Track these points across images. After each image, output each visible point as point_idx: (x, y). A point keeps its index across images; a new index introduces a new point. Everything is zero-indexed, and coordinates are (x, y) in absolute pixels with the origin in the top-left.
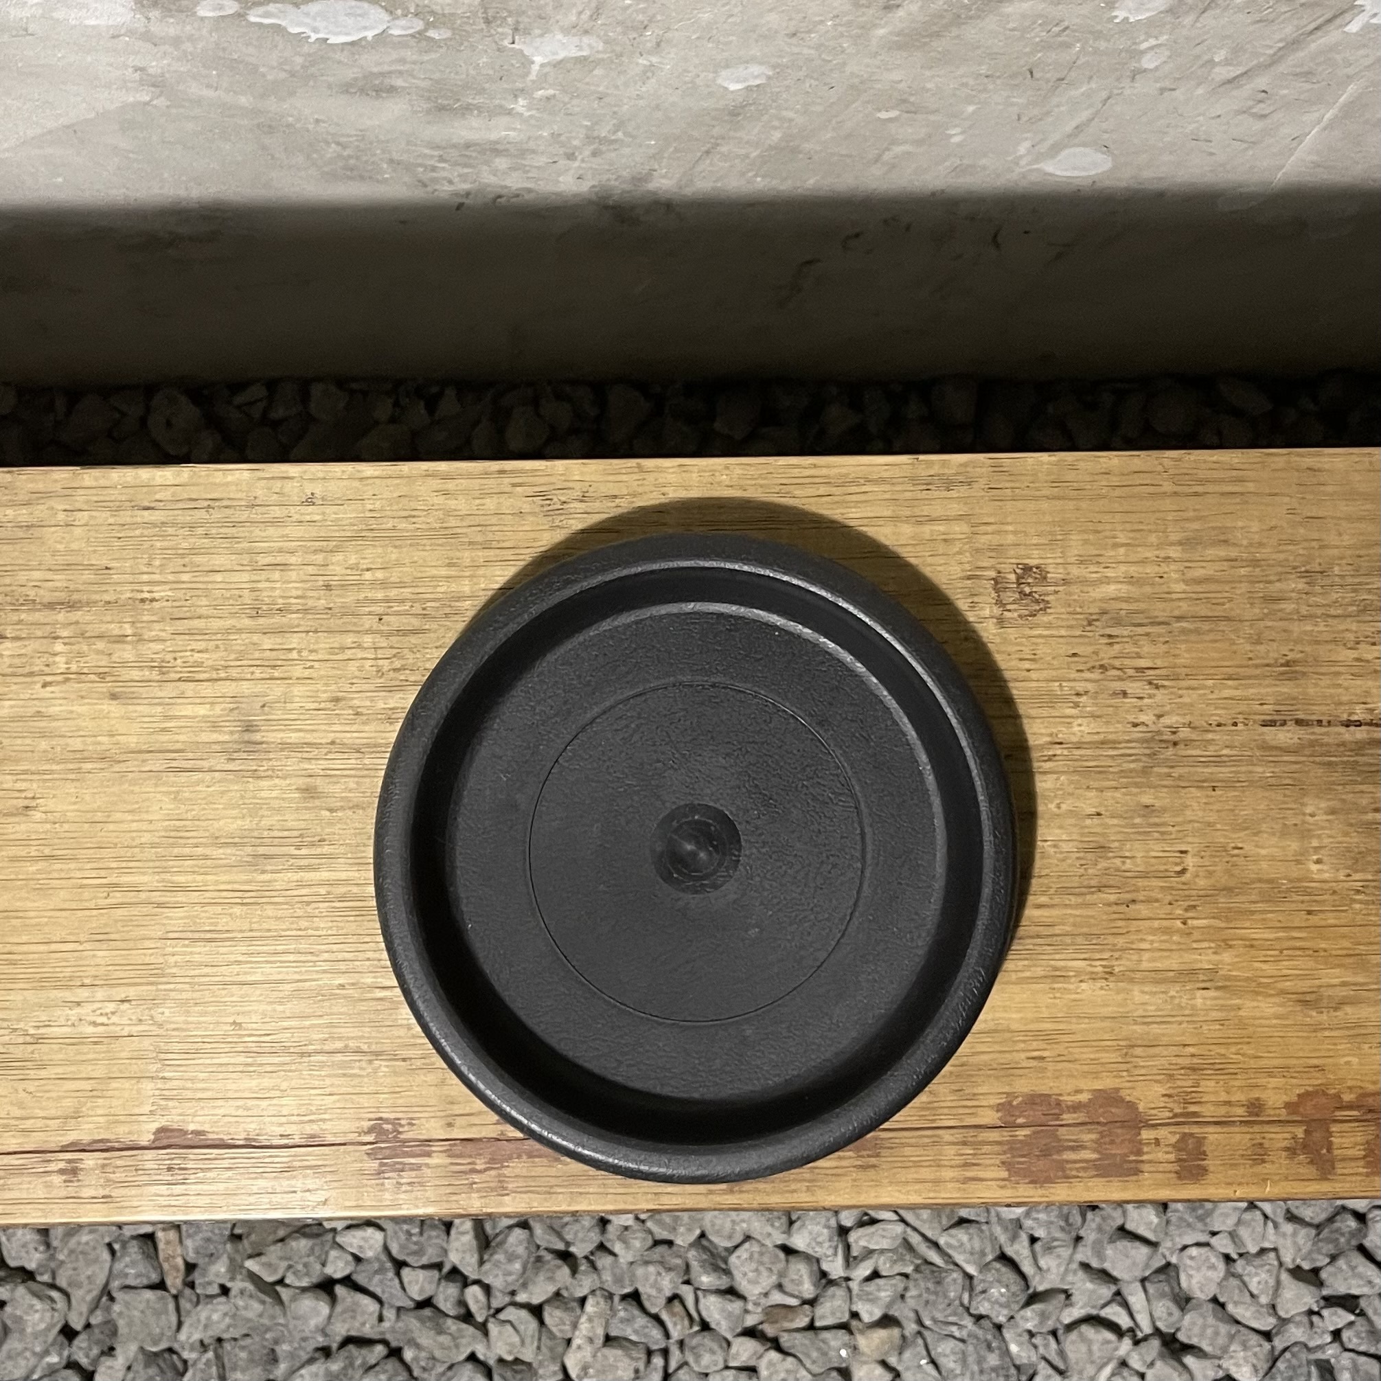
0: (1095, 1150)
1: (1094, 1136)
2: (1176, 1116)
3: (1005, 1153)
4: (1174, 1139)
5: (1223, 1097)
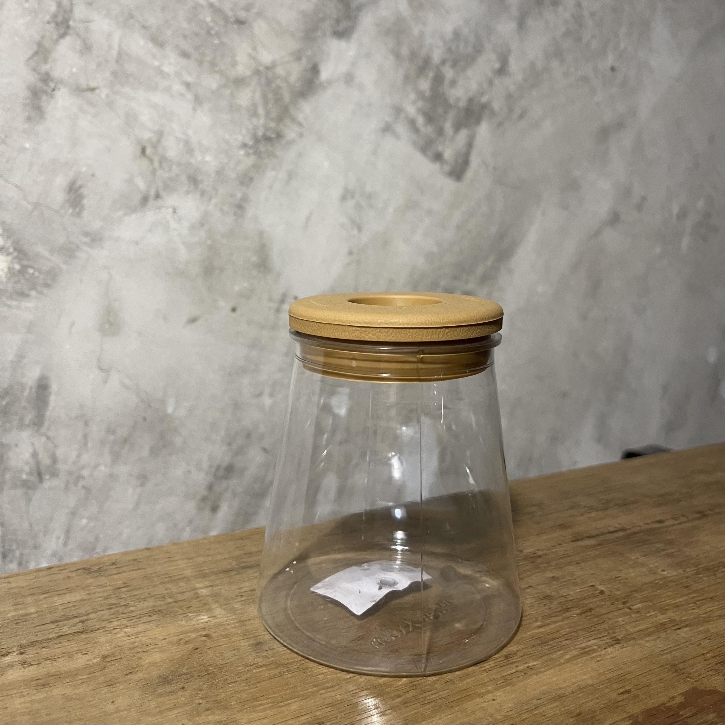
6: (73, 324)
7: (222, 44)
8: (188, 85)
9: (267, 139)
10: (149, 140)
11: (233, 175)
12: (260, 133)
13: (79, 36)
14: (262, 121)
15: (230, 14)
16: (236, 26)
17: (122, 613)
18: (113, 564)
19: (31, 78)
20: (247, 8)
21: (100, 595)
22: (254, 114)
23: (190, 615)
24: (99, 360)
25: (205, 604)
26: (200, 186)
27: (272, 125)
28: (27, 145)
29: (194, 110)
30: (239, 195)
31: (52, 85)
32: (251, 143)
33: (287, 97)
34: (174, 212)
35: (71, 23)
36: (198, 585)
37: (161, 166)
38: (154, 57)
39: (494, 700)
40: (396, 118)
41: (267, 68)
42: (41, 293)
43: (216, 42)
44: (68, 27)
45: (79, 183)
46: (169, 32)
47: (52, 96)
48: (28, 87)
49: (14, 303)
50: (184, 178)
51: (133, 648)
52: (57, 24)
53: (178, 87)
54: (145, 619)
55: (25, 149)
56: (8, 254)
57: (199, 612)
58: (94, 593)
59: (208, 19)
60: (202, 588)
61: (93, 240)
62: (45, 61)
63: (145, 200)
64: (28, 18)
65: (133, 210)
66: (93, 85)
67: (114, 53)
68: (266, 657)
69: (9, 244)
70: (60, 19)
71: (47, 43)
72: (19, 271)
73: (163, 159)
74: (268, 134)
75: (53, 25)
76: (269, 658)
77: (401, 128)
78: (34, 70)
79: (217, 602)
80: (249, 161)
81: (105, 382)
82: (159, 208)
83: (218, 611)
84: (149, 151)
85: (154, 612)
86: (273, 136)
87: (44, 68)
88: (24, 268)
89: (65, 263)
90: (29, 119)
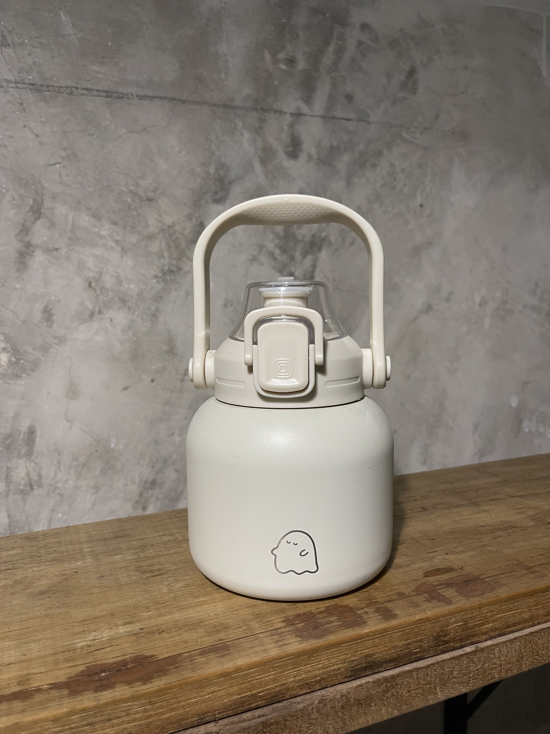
0: (339, 622)
1: (336, 618)
2: (368, 604)
3: (295, 633)
4: (373, 610)
5: (384, 595)
6: (49, 393)
7: (139, 214)
8: (117, 242)
9: (171, 272)
10: (93, 277)
11: (149, 296)
12: (166, 268)
13: (47, 218)
14: (167, 261)
15: (143, 195)
16: (147, 202)
17: (36, 560)
18: (44, 535)
19: (19, 246)
20: (154, 191)
21: (28, 551)
22: (162, 256)
23: (72, 561)
24: (66, 414)
25: (84, 556)
26: (127, 304)
27: (174, 262)
28: (18, 286)
29: (122, 257)
30: (154, 308)
31: (32, 249)
32: (160, 275)
33: (183, 244)
34: (111, 321)
35: (42, 211)
36: (85, 547)
37: (102, 294)
38: (95, 226)
39: (215, 606)
40: (260, 251)
41: (169, 227)
42: (28, 375)
43: (135, 213)
44: (40, 213)
45: (51, 306)
46: (104, 211)
47: (32, 255)
48: (17, 251)
49: (12, 382)
50: (116, 299)
51: (33, 578)
52: (34, 212)
53: (110, 243)
54: (47, 563)
55: (17, 288)
56: (8, 352)
57: (77, 560)
58: (26, 550)
59: (129, 200)
60: (86, 548)
61: (60, 341)
62: (27, 235)
63: (92, 315)
64: (16, 210)
65: (84, 321)
66: (56, 246)
67: (69, 226)
68: (103, 583)
69: (8, 346)
70: (35, 208)
71: (28, 224)
72: (15, 362)
73: (103, 289)
74: (172, 268)
75: (31, 213)
76: (104, 584)
77: (263, 258)
78: (21, 241)
79: (90, 555)
80: (160, 286)
81: (71, 428)
82: (102, 319)
83: (89, 560)
84: (93, 284)
85: (53, 560)
86: (175, 269)
87: (27, 239)
88: (18, 360)
89: (43, 356)
90: (18, 270)
